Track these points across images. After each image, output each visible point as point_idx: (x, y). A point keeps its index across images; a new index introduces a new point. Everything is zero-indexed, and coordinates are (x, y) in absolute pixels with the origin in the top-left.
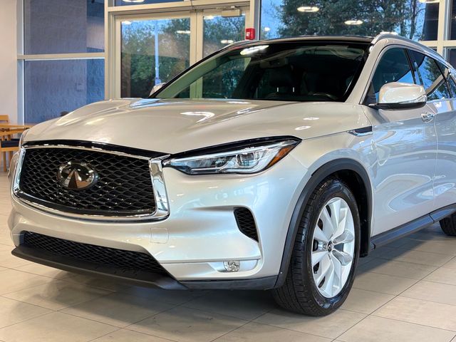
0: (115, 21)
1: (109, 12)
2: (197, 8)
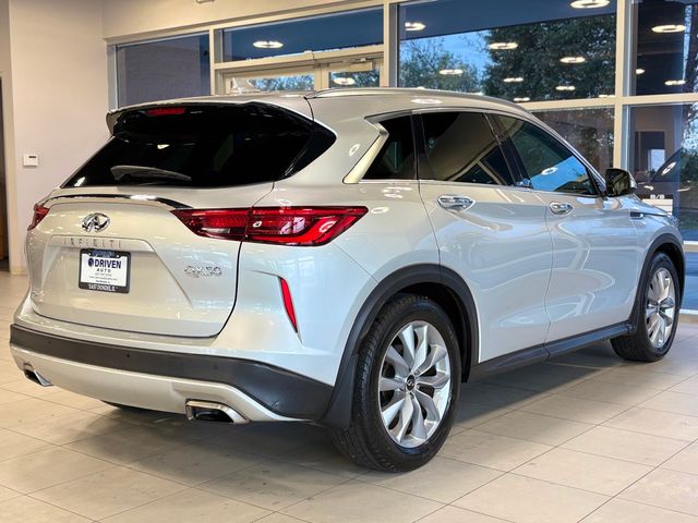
0: (224, 80)
1: (216, 70)
2: (321, 62)
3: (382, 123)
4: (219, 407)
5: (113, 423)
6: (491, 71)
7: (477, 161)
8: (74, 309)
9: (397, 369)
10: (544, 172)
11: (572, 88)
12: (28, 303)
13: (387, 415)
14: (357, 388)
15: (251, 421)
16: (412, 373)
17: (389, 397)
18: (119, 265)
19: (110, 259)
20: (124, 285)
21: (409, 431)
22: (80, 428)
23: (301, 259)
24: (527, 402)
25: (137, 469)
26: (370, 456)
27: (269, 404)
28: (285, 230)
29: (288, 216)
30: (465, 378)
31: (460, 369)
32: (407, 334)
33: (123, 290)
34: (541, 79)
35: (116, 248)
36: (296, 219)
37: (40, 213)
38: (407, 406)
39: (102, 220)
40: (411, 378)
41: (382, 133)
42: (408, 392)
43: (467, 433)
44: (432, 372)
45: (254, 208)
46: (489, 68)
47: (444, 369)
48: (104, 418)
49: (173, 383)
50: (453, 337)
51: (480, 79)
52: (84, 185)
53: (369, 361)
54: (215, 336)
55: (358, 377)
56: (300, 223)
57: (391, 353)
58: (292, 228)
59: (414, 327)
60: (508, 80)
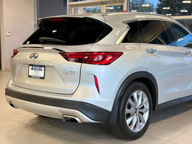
0: (72, 7)
1: (69, 5)
2: (104, 2)
3: (128, 24)
4: (74, 117)
5: (37, 121)
6: (159, 5)
7: (157, 36)
8: (26, 84)
9: (132, 106)
10: (179, 40)
11: (186, 11)
12: (11, 81)
13: (128, 121)
14: (119, 112)
15: (84, 122)
16: (136, 107)
17: (129, 115)
18: (41, 70)
19: (38, 68)
20: (43, 77)
21: (135, 127)
22: (27, 122)
23: (101, 69)
24: (173, 117)
25: (46, 136)
26: (122, 134)
27: (90, 117)
28: (96, 59)
29: (97, 55)
30: (154, 109)
31: (152, 106)
32: (135, 95)
33: (43, 78)
34: (175, 8)
35: (41, 64)
36: (99, 56)
37: (15, 53)
38: (135, 119)
39: (36, 55)
40: (136, 109)
41: (128, 27)
42: (135, 114)
43: (153, 128)
44: (143, 107)
45: (86, 52)
46: (158, 4)
47: (147, 106)
48: (34, 119)
49: (59, 109)
50: (150, 96)
51: (155, 8)
52: (29, 44)
53: (122, 103)
54: (73, 94)
55: (119, 109)
56: (101, 57)
57: (130, 101)
58: (98, 59)
59: (138, 92)
60: (164, 8)
